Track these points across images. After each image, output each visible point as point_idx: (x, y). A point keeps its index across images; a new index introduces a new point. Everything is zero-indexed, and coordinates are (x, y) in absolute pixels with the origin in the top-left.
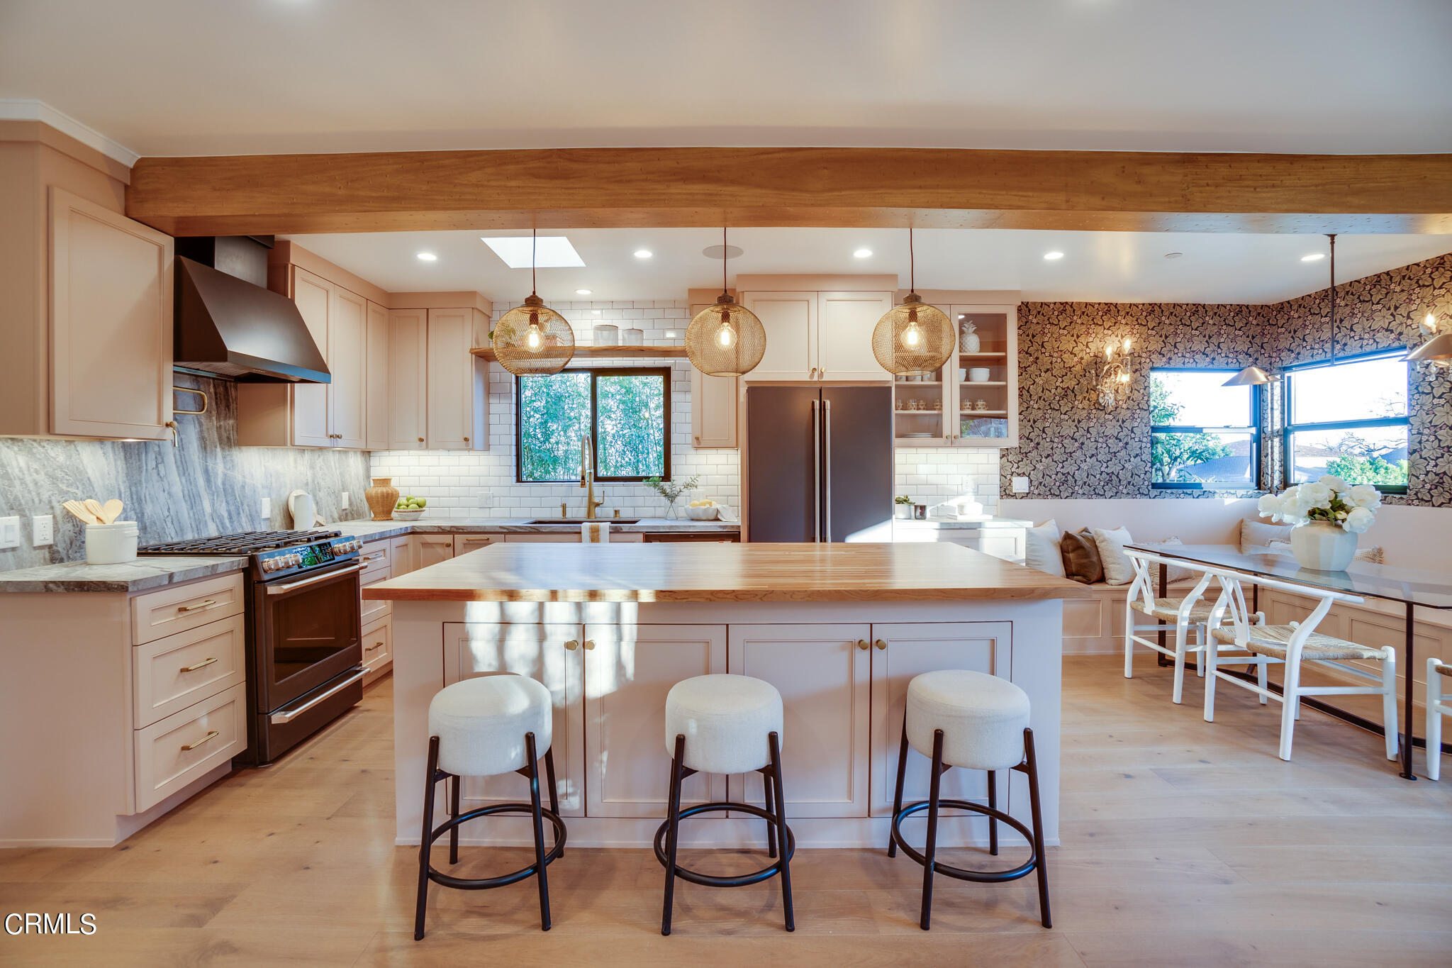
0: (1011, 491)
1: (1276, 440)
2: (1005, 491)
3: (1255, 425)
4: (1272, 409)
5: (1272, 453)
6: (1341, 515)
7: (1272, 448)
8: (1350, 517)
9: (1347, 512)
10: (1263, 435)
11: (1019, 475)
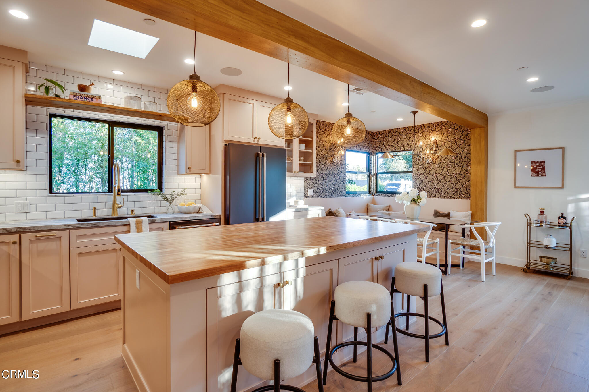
0: (308, 195)
1: (374, 177)
2: (306, 195)
3: (368, 172)
4: (373, 166)
5: (373, 181)
6: (419, 201)
7: (373, 179)
8: (422, 201)
9: (421, 200)
10: (370, 175)
11: (310, 188)
